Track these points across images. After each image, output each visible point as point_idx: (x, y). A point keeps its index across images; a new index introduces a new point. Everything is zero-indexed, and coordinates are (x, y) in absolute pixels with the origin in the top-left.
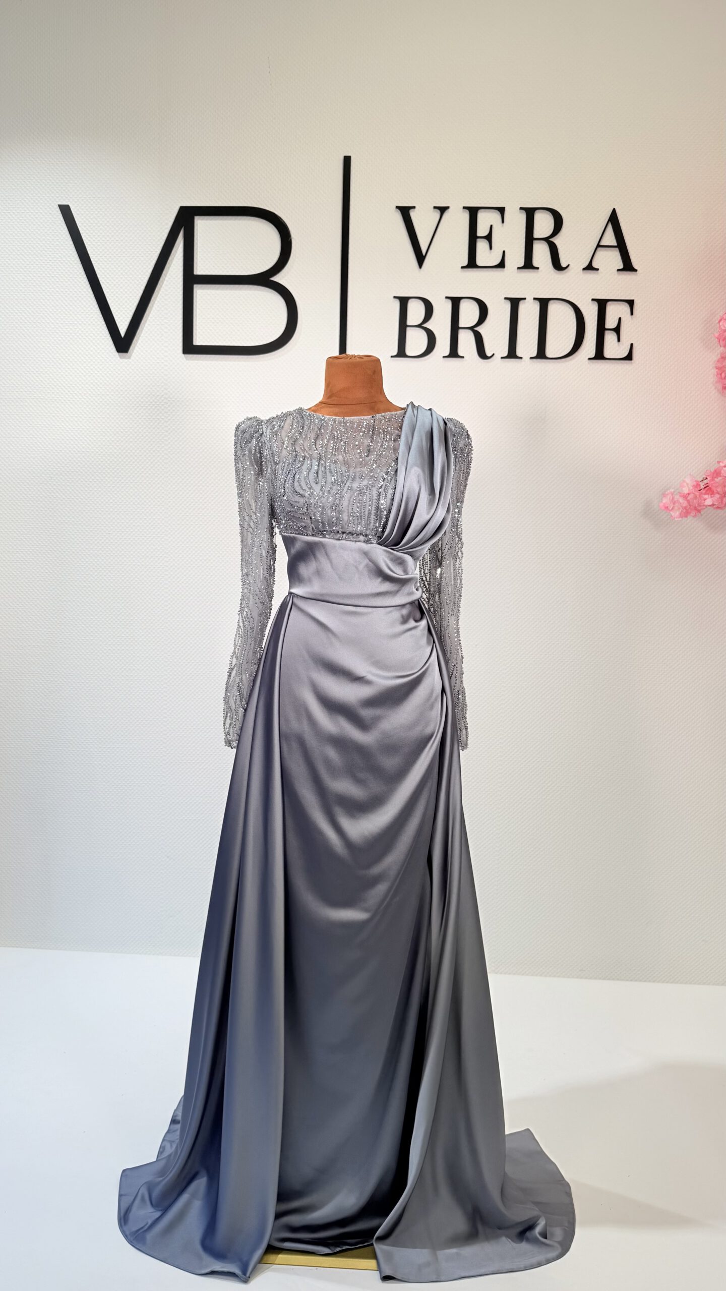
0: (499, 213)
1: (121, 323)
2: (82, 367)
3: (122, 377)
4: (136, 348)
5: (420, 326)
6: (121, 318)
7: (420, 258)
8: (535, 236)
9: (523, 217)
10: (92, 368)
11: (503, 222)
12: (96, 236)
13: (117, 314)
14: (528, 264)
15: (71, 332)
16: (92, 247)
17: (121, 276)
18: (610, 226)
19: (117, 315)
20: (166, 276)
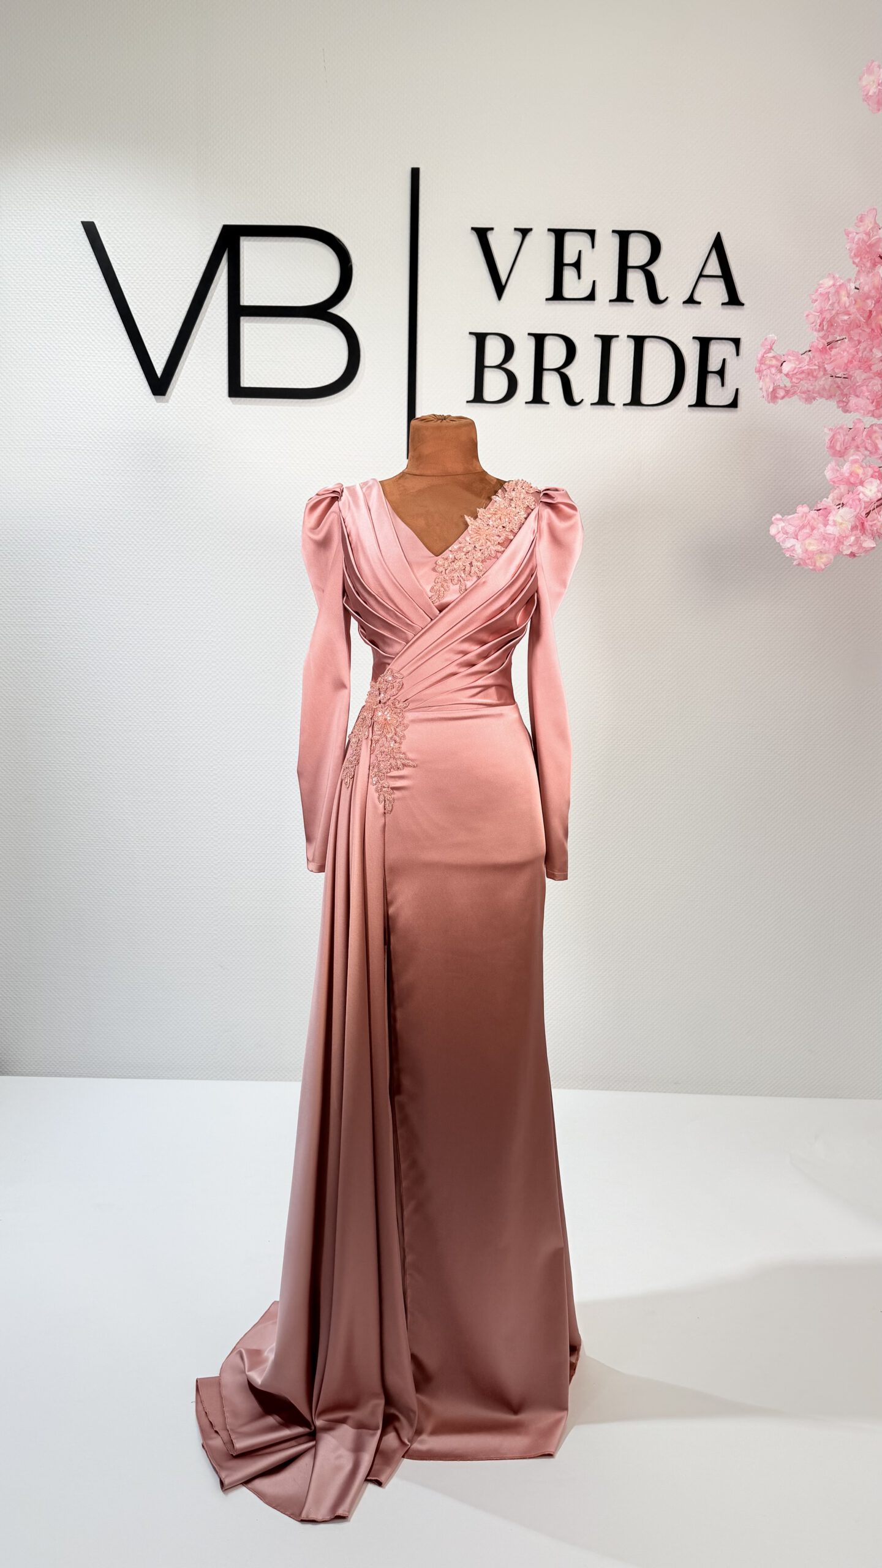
0: (589, 237)
1: (158, 361)
2: (113, 413)
3: (158, 423)
4: (175, 390)
5: (499, 367)
6: (157, 356)
7: (500, 289)
8: (631, 263)
9: (615, 241)
10: (124, 413)
11: (593, 247)
12: (126, 259)
13: (152, 350)
14: (622, 296)
15: (99, 371)
16: (121, 272)
17: (157, 307)
18: (714, 253)
19: (152, 352)
20: (208, 307)
